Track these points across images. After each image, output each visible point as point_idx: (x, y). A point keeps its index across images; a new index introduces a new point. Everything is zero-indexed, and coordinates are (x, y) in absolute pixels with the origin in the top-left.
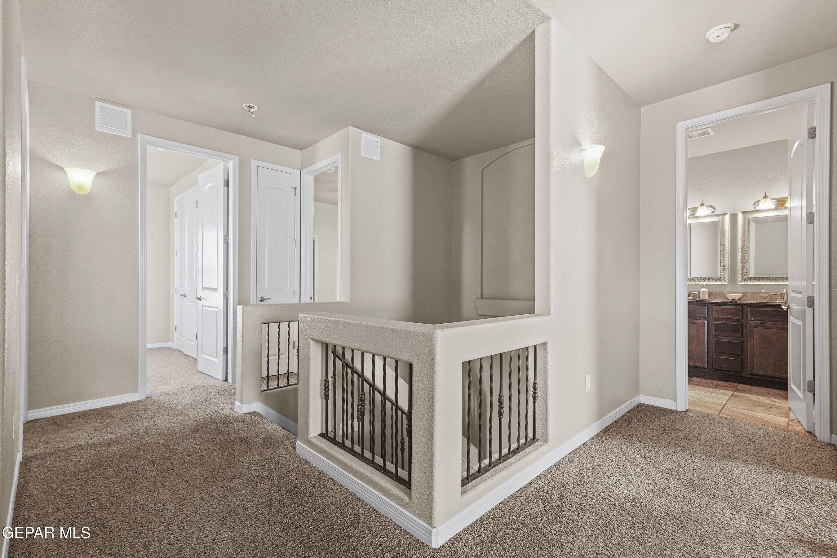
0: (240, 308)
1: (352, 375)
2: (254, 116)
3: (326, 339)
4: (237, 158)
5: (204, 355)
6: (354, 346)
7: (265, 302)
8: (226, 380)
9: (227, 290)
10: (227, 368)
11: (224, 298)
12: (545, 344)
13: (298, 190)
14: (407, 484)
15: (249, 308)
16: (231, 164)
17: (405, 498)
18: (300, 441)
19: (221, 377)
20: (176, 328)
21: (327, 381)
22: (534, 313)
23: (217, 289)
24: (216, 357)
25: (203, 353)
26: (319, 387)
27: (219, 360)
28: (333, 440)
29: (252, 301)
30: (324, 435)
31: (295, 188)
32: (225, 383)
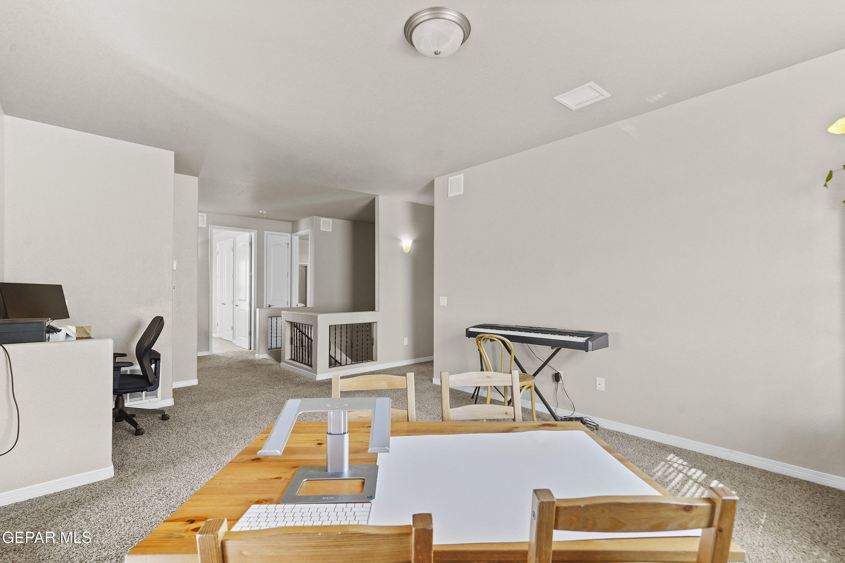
0: (258, 310)
1: (294, 328)
2: (264, 216)
3: (291, 320)
4: (256, 231)
5: (239, 337)
6: (306, 323)
7: (271, 307)
8: (251, 349)
9: (251, 301)
10: (251, 344)
11: (249, 305)
12: (376, 322)
13: (290, 245)
14: (311, 366)
15: (262, 310)
16: (253, 234)
17: (311, 369)
18: (282, 362)
19: (247, 347)
20: (218, 325)
21: (292, 337)
22: (375, 311)
23: (246, 300)
24: (245, 337)
25: (238, 336)
26: (289, 340)
27: (247, 339)
28: (294, 360)
29: (265, 306)
30: (291, 359)
31: (288, 244)
32: (250, 350)
